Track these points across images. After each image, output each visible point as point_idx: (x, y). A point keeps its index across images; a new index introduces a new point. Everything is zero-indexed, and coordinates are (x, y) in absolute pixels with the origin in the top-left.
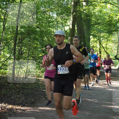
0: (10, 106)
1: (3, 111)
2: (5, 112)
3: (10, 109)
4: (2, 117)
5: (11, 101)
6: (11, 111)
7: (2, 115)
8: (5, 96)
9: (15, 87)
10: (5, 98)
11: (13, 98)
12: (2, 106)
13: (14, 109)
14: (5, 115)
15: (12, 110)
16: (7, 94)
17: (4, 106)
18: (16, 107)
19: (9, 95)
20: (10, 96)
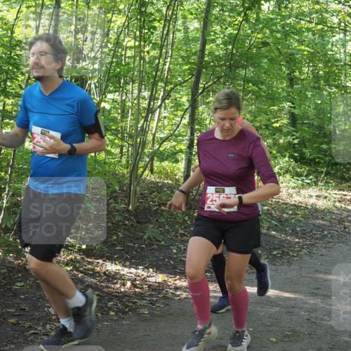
0: (160, 278)
1: (137, 290)
2: (142, 293)
3: (157, 285)
4: (127, 310)
5: (166, 260)
6: (159, 293)
7: (131, 304)
8: (153, 245)
9: (187, 218)
10: (151, 250)
11: (175, 253)
12: (139, 276)
13: (169, 286)
14: (139, 303)
15: (163, 290)
16: (159, 239)
17: (143, 275)
18: (178, 281)
19: (163, 243)
20: (168, 247)
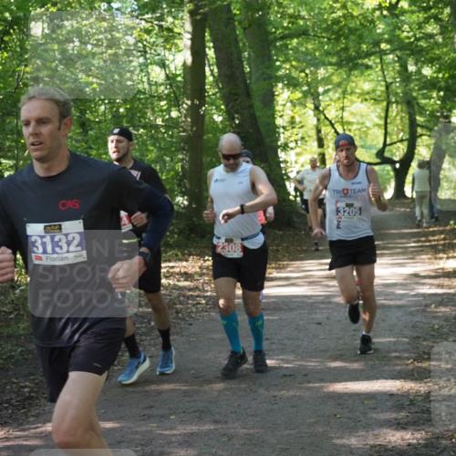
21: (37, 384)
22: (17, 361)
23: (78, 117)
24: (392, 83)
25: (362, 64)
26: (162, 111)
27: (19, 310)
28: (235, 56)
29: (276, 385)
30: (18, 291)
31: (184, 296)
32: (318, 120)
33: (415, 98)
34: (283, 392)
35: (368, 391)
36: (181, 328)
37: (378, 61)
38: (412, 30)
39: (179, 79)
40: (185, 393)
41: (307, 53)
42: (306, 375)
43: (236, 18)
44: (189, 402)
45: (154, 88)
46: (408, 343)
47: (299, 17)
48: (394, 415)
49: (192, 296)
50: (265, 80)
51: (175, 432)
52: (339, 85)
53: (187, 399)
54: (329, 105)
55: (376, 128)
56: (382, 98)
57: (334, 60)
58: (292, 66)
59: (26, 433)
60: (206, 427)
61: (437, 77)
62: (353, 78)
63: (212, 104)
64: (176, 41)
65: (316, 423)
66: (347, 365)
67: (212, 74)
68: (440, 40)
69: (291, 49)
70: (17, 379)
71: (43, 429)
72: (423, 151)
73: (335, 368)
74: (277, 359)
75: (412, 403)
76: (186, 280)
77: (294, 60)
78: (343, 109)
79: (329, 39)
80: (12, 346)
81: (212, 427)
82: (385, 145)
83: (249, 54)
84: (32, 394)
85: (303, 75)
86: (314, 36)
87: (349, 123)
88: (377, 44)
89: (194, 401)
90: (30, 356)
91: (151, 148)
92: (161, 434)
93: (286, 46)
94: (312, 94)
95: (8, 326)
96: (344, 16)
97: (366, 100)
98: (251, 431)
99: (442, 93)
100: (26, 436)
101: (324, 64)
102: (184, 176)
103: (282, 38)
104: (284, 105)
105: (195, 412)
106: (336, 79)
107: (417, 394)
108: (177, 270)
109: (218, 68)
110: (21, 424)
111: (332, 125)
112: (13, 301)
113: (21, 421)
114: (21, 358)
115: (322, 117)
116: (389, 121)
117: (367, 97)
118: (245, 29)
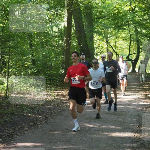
21: (14, 130)
22: (8, 122)
23: (29, 42)
24: (132, 34)
25: (123, 28)
26: (56, 41)
27: (8, 105)
28: (81, 24)
29: (93, 133)
30: (8, 99)
31: (62, 102)
32: (108, 46)
33: (140, 40)
34: (95, 136)
35: (123, 136)
36: (62, 113)
37: (128, 27)
38: (139, 18)
39: (63, 31)
40: (63, 135)
41: (104, 24)
42: (103, 130)
43: (82, 12)
44: (64, 138)
45: (54, 33)
46: (136, 121)
47: (102, 12)
48: (132, 145)
49: (65, 102)
50: (91, 32)
51: (59, 148)
52: (115, 34)
53: (63, 137)
54: (111, 41)
55: (126, 49)
56: (129, 39)
57: (113, 26)
58: (100, 28)
59: (10, 146)
60: (70, 147)
61: (147, 33)
62: (119, 32)
63: (73, 40)
64: (62, 19)
65: (106, 146)
66: (116, 127)
67: (74, 30)
68: (149, 21)
69: (99, 22)
70: (7, 128)
71: (16, 145)
72: (142, 57)
73: (112, 128)
74: (93, 125)
75: (138, 141)
76: (63, 97)
77: (100, 26)
78: (116, 42)
79: (112, 20)
80: (6, 117)
81: (72, 147)
82: (129, 54)
83: (85, 24)
84: (13, 133)
85: (103, 31)
86: (107, 18)
87: (117, 47)
88: (128, 22)
89: (66, 138)
90: (12, 121)
91: (53, 53)
92: (55, 148)
93: (98, 21)
94: (106, 37)
95: (5, 110)
96: (117, 12)
97: (123, 40)
98: (85, 148)
99: (148, 38)
100: (10, 147)
101: (110, 28)
102: (63, 63)
103: (97, 19)
104: (97, 41)
105: (66, 141)
106: (114, 33)
107: (139, 138)
108: (60, 94)
109: (76, 28)
110: (9, 143)
111: (112, 48)
112: (6, 102)
113: (8, 142)
114: (9, 121)
115: (109, 45)
116: (131, 47)
117: (124, 39)
118: (84, 15)
